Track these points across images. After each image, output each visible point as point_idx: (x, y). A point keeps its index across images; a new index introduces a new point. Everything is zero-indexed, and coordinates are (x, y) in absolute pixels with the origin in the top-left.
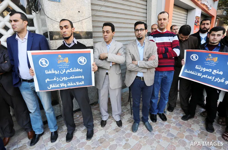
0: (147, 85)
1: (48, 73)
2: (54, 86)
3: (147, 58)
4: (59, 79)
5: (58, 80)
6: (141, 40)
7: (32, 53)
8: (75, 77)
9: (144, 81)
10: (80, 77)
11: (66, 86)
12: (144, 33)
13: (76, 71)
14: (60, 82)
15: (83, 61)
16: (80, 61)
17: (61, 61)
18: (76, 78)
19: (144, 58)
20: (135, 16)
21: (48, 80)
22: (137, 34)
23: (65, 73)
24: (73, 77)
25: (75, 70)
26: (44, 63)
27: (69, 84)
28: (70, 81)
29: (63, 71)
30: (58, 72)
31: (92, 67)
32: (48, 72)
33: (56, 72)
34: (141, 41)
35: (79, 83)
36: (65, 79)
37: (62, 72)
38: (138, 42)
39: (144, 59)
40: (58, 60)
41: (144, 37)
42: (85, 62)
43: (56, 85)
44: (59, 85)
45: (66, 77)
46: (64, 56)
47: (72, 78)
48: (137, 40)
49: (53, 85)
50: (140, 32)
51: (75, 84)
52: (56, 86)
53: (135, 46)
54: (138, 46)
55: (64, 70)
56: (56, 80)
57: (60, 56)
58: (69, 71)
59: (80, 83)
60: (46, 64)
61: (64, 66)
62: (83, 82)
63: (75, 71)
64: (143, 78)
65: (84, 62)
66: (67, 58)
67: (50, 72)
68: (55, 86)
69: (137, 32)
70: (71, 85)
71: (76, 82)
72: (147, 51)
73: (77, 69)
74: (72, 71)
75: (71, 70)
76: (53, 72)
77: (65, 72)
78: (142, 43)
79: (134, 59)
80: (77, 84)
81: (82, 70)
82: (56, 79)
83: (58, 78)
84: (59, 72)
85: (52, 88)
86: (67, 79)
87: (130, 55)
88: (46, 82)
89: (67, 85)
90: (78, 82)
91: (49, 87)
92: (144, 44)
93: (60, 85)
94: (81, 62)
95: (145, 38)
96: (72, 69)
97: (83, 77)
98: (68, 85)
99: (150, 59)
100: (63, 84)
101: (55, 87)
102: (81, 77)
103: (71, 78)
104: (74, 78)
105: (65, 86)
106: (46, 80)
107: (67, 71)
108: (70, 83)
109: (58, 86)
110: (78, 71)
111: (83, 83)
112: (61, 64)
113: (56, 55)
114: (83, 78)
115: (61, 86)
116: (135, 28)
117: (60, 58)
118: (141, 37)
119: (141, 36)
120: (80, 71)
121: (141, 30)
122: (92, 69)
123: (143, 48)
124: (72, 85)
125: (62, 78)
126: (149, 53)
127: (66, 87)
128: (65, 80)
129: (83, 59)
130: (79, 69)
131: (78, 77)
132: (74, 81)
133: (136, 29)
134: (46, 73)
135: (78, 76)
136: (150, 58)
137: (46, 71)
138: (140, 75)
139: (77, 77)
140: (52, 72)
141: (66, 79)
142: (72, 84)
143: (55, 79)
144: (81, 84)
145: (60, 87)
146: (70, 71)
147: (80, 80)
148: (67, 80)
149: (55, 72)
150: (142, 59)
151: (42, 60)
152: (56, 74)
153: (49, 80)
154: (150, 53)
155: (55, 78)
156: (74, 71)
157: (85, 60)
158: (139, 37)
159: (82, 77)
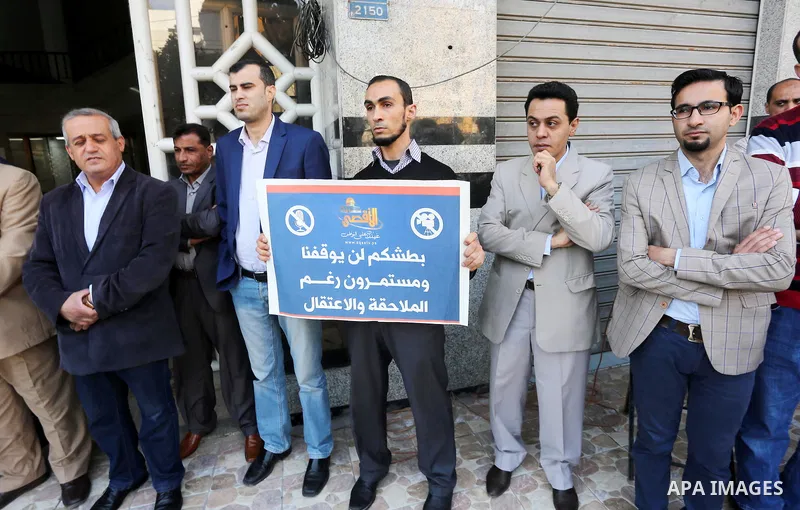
0: (719, 368)
1: (309, 257)
2: (323, 305)
3: (729, 237)
4: (342, 283)
5: (338, 287)
6: (703, 155)
7: (268, 187)
8: (395, 282)
9: (701, 347)
10: (416, 284)
11: (363, 309)
12: (719, 121)
13: (404, 259)
14: (343, 294)
15: (430, 225)
16: (418, 222)
17: (353, 221)
18: (399, 284)
19: (714, 238)
20: (692, 48)
21: (306, 280)
22: (683, 126)
23: (364, 263)
24: (392, 280)
25: (398, 255)
26: (300, 222)
27: (375, 303)
28: (378, 293)
29: (357, 254)
30: (339, 258)
31: (463, 249)
32: (308, 252)
33: (335, 258)
34: (701, 160)
35: (409, 307)
36: (362, 283)
37: (354, 258)
38: (685, 162)
39: (710, 244)
40: (343, 216)
41: (719, 140)
42: (436, 227)
43: (330, 303)
44: (339, 305)
45: (367, 279)
46: (365, 200)
47: (387, 284)
48: (681, 154)
49: (320, 300)
50: (696, 117)
51: (396, 309)
52: (331, 307)
53: (668, 178)
54: (685, 179)
55: (362, 250)
56: (333, 282)
57: (351, 202)
58: (378, 259)
59: (415, 308)
60: (306, 227)
61: (364, 239)
62: (426, 303)
63: (399, 259)
64: (698, 329)
65: (433, 230)
66: (375, 211)
67: (315, 255)
68: (328, 304)
69: (685, 115)
70: (380, 309)
71: (401, 302)
72: (734, 204)
73: (408, 252)
74: (388, 259)
75: (386, 256)
76: (324, 255)
77: (363, 258)
78: (708, 168)
79: (655, 239)
80: (404, 310)
81: (423, 256)
82: (331, 279)
83: (338, 278)
84: (343, 257)
85: (318, 311)
86: (369, 284)
87: (640, 220)
88: (302, 287)
89: (367, 308)
90: (406, 302)
91: (309, 306)
92: (716, 170)
93: (344, 305)
94: (422, 229)
95: (724, 145)
96: (387, 250)
97: (427, 286)
98: (370, 308)
99: (744, 243)
100: (355, 300)
101: (326, 307)
102: (418, 286)
103: (384, 282)
104: (393, 284)
105: (359, 308)
106: (302, 281)
107: (370, 258)
108: (379, 303)
109: (337, 307)
110: (409, 259)
111: (422, 307)
112: (351, 229)
113: (339, 197)
114: (426, 290)
115: (348, 308)
116: (677, 98)
117: (351, 208)
118: (700, 141)
119: (706, 136)
120: (417, 260)
121: (705, 106)
122: (462, 259)
123: (710, 193)
124: (386, 309)
125: (353, 279)
126: (744, 217)
127: (362, 313)
128: (361, 288)
129: (432, 217)
130: (415, 255)
131: (409, 285)
132: (393, 295)
133: (677, 105)
134: (304, 257)
135: (408, 281)
136: (746, 241)
137: (303, 249)
138: (682, 312)
139: (403, 281)
140: (322, 253)
141: (366, 283)
142: (383, 307)
143: (329, 282)
144: (418, 310)
145: (343, 312)
146: (381, 256)
147: (414, 296)
148: (367, 288)
149: (331, 257)
150: (698, 241)
151: (295, 211)
152: (334, 262)
153: (310, 282)
154: (749, 215)
155: (329, 278)
156: (394, 259)
157: (436, 220)
158: (690, 141)
159: (423, 286)
